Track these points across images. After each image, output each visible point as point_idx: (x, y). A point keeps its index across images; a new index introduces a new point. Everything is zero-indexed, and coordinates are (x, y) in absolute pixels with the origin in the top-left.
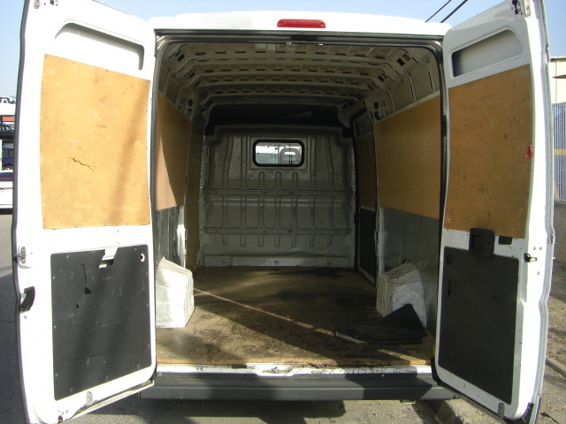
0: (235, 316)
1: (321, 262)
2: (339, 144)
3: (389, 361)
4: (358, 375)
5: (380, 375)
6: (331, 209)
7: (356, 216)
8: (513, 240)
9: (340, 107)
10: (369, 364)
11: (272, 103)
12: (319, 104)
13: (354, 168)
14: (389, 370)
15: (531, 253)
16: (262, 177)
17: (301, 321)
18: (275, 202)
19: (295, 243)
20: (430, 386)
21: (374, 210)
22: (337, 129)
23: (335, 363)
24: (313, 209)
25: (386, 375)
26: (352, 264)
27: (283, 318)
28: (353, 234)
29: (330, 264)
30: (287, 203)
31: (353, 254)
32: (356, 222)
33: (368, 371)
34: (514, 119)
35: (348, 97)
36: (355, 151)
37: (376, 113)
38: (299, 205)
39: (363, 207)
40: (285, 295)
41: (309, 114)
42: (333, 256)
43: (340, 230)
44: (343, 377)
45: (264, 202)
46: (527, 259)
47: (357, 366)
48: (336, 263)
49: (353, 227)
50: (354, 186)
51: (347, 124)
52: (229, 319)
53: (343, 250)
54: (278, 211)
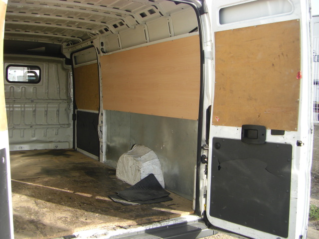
0: (28, 192)
1: (51, 146)
2: (64, 69)
3: (168, 216)
4: (153, 229)
5: (166, 227)
6: (58, 111)
7: (74, 115)
8: (286, 132)
9: (64, 45)
10: (156, 220)
11: (18, 40)
12: (51, 43)
13: (72, 85)
14: (171, 223)
15: (302, 140)
16: (12, 90)
17: (79, 192)
18: (21, 107)
19: (34, 134)
20: (199, 230)
21: (97, 112)
22: (62, 59)
23: (135, 223)
24: (46, 111)
25: (169, 226)
26: (71, 147)
27: (63, 190)
28: (72, 127)
29: (57, 147)
30: (29, 108)
31: (72, 140)
32: (74, 120)
33: (158, 225)
34: (282, 54)
35: (76, 38)
36: (73, 74)
37: (102, 49)
38: (37, 109)
39: (79, 110)
40: (47, 172)
41: (43, 48)
42: (59, 142)
43: (64, 125)
44: (144, 232)
45: (13, 107)
46: (299, 144)
47: (150, 223)
48: (61, 146)
49: (72, 122)
50: (72, 96)
51: (68, 56)
52: (26, 195)
53: (66, 137)
54: (23, 113)
